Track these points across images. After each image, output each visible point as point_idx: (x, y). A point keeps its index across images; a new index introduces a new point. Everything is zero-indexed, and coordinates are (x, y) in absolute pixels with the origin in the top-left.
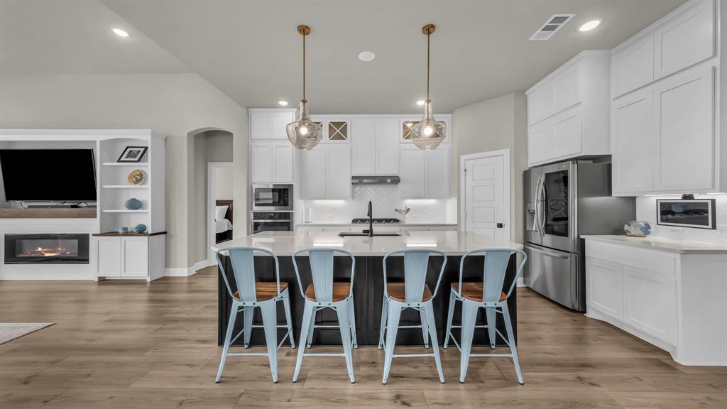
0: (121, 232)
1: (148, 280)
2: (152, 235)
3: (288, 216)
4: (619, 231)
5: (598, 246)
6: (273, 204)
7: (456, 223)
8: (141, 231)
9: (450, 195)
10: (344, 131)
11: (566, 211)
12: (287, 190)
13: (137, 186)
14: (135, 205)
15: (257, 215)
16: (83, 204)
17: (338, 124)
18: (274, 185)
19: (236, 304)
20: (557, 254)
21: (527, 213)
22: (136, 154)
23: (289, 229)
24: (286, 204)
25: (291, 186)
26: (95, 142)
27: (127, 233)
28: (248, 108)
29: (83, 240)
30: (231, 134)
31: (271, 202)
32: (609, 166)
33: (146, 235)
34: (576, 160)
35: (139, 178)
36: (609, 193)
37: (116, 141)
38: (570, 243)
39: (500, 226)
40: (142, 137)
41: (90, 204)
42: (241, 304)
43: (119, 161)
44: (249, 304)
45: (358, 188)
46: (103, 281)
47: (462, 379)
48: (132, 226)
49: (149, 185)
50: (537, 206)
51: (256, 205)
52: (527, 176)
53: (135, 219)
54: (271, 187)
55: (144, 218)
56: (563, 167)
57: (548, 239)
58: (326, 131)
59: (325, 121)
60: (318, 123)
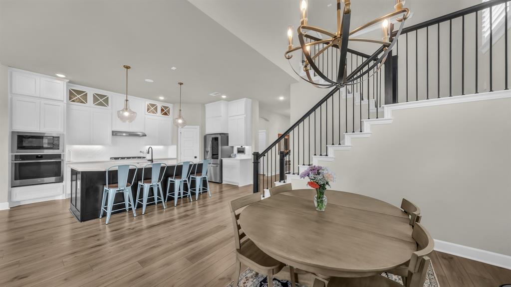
4: (230, 157)
5: (226, 161)
7: (176, 157)
9: (172, 144)
11: (218, 152)
17: (101, 96)
20: (215, 165)
21: (206, 152)
32: (228, 137)
34: (220, 134)
36: (228, 145)
38: (218, 161)
39: (196, 157)
50: (209, 149)
52: (205, 137)
56: (216, 136)
57: (212, 161)
58: (90, 98)
59: (91, 92)
60: (83, 92)
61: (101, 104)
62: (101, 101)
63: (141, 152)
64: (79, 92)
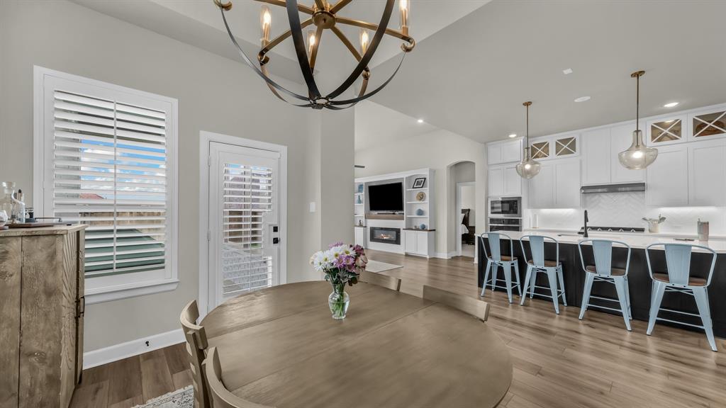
0: (414, 228)
1: (428, 257)
2: (430, 231)
3: (517, 221)
6: (503, 212)
8: (423, 228)
10: (573, 146)
12: (516, 201)
13: (421, 202)
14: (420, 213)
15: (492, 221)
16: (396, 213)
17: (565, 141)
18: (502, 198)
19: (490, 261)
22: (420, 182)
23: (518, 230)
24: (516, 212)
25: (520, 198)
26: (403, 178)
27: (417, 229)
28: (485, 143)
29: (398, 231)
30: (474, 163)
31: (500, 210)
33: (427, 230)
35: (421, 197)
37: (411, 176)
40: (424, 173)
41: (400, 212)
42: (492, 261)
43: (413, 188)
44: (497, 262)
45: (588, 198)
46: (407, 255)
47: (648, 333)
48: (419, 225)
49: (427, 200)
51: (492, 213)
53: (420, 222)
54: (501, 200)
55: (425, 221)
58: (552, 148)
59: (552, 140)
60: (544, 143)
61: (567, 152)
62: (567, 146)
63: (644, 219)
64: (539, 145)
